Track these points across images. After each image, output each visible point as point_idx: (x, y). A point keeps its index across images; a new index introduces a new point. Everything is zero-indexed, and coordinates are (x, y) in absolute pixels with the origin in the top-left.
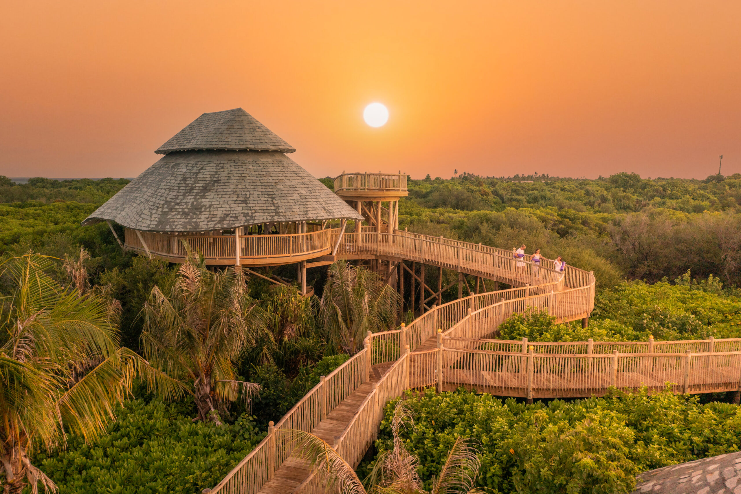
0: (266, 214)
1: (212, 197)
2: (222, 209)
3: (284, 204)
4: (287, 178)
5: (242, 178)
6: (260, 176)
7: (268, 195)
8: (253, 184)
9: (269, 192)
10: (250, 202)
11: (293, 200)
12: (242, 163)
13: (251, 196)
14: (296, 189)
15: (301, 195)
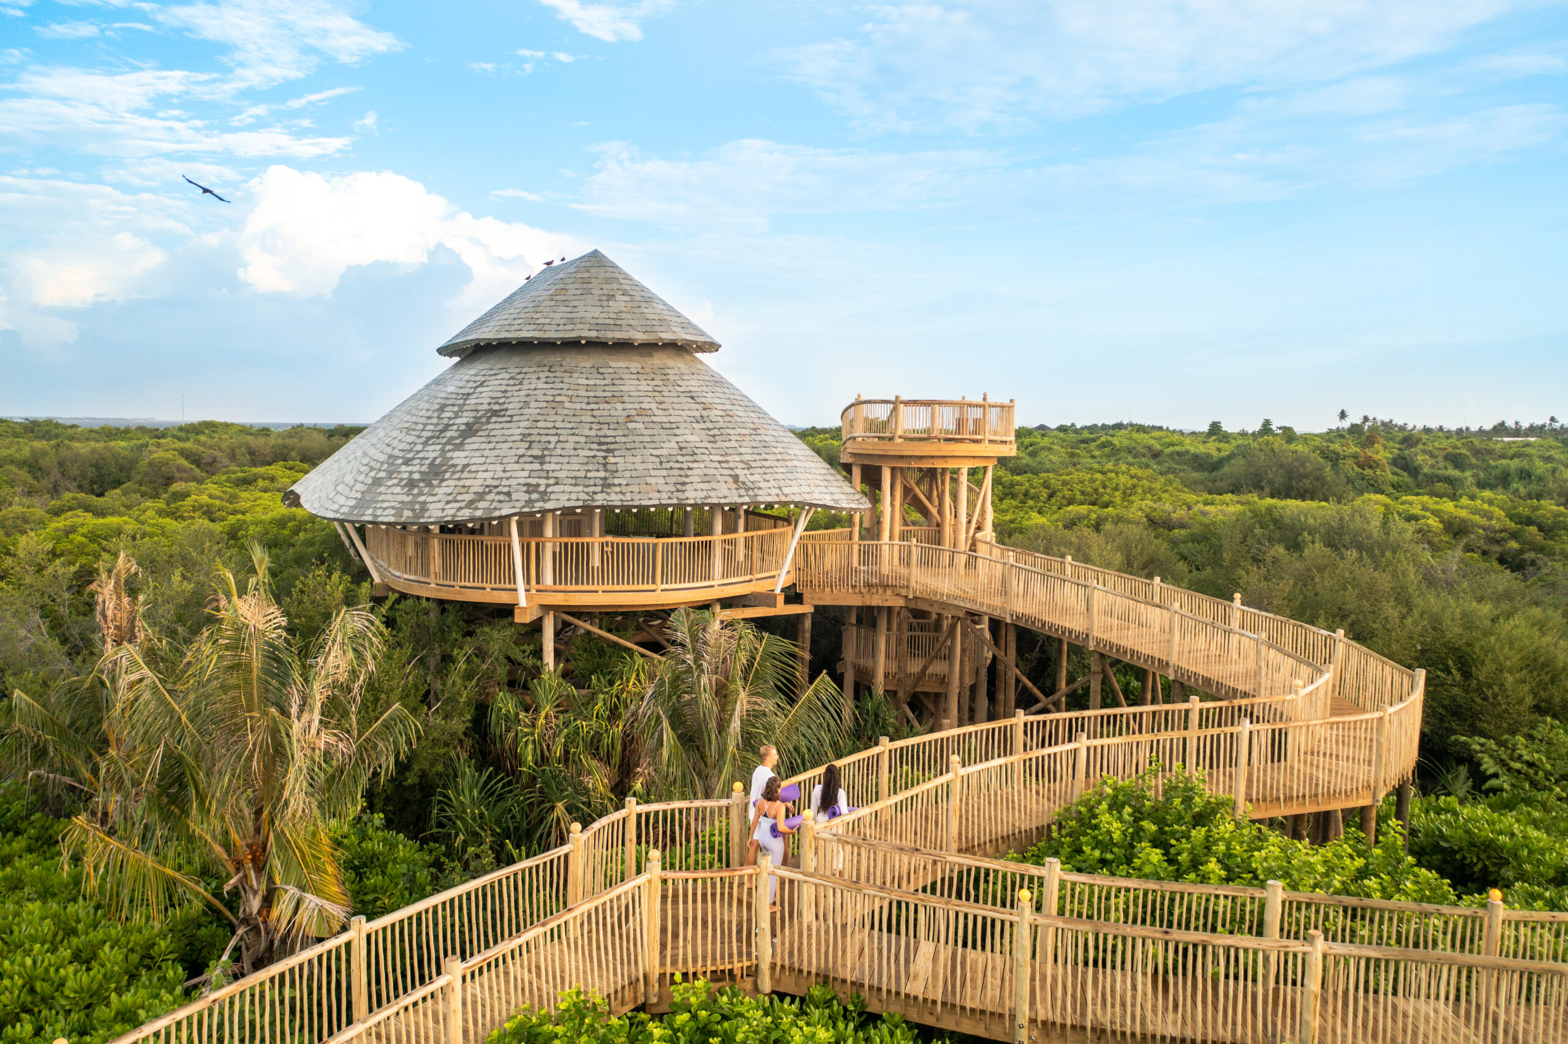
0: (580, 488)
1: (476, 446)
2: (486, 475)
3: (632, 467)
4: (663, 406)
5: (554, 404)
6: (596, 400)
7: (600, 444)
8: (573, 419)
9: (605, 436)
10: (553, 459)
11: (658, 456)
12: (565, 372)
13: (559, 445)
14: (677, 432)
15: (681, 445)
